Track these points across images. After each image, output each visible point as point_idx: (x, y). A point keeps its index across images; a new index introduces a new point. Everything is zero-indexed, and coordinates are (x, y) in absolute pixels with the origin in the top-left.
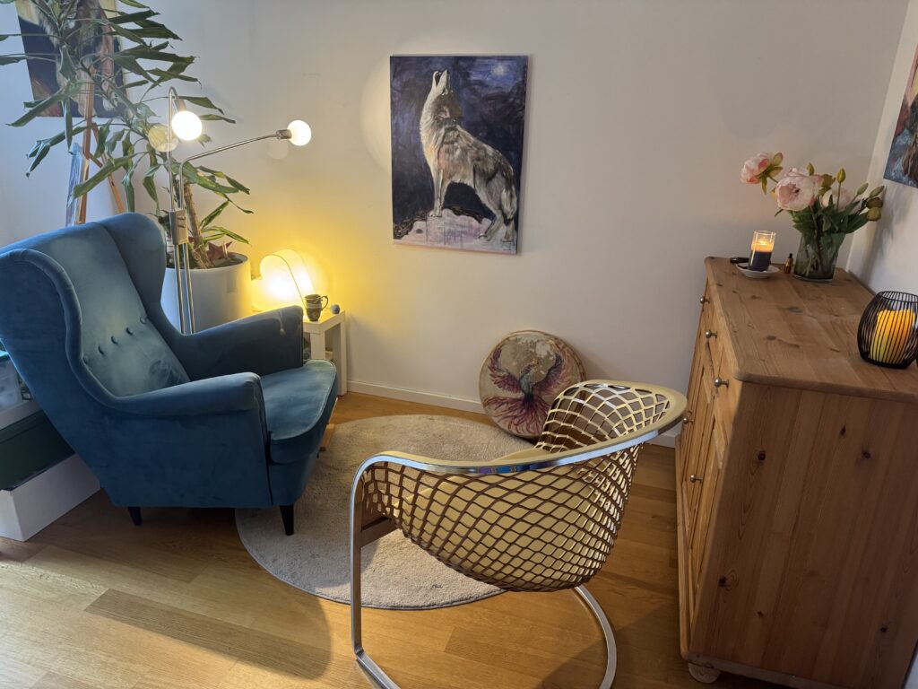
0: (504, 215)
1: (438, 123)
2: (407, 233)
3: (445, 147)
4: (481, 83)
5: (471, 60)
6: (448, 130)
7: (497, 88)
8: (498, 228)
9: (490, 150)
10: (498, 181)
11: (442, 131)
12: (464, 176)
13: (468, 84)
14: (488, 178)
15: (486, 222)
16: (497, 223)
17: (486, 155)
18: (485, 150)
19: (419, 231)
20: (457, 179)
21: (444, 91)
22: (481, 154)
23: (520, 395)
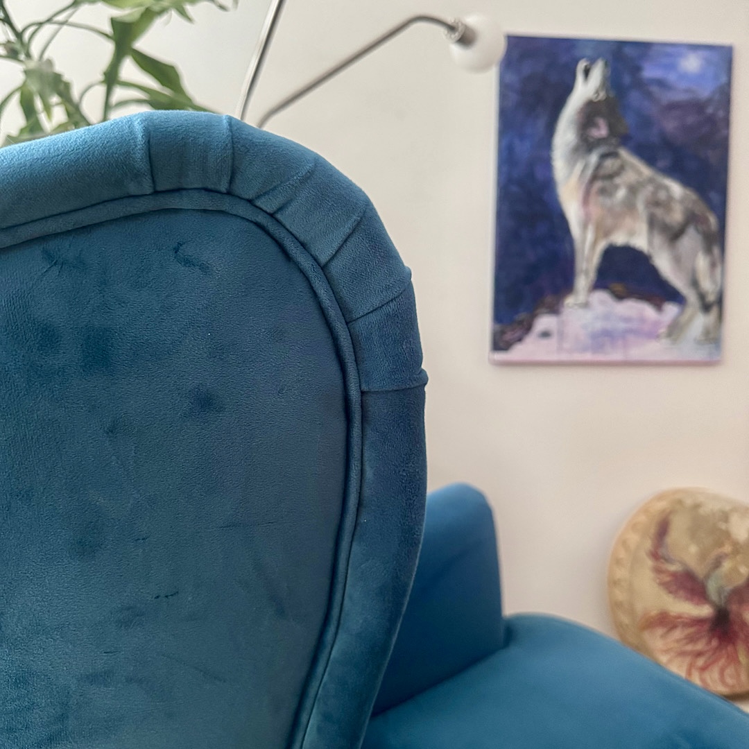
0: (702, 297)
1: (585, 144)
2: (520, 340)
3: (598, 184)
4: (662, 84)
5: (644, 48)
6: (604, 157)
7: (687, 91)
8: (691, 320)
9: (676, 189)
10: (691, 240)
11: (594, 158)
12: (632, 233)
13: (640, 84)
14: (674, 235)
15: (671, 310)
16: (689, 311)
17: (670, 198)
18: (667, 189)
19: (546, 334)
20: (619, 239)
21: (597, 92)
22: (662, 195)
23: (705, 611)
